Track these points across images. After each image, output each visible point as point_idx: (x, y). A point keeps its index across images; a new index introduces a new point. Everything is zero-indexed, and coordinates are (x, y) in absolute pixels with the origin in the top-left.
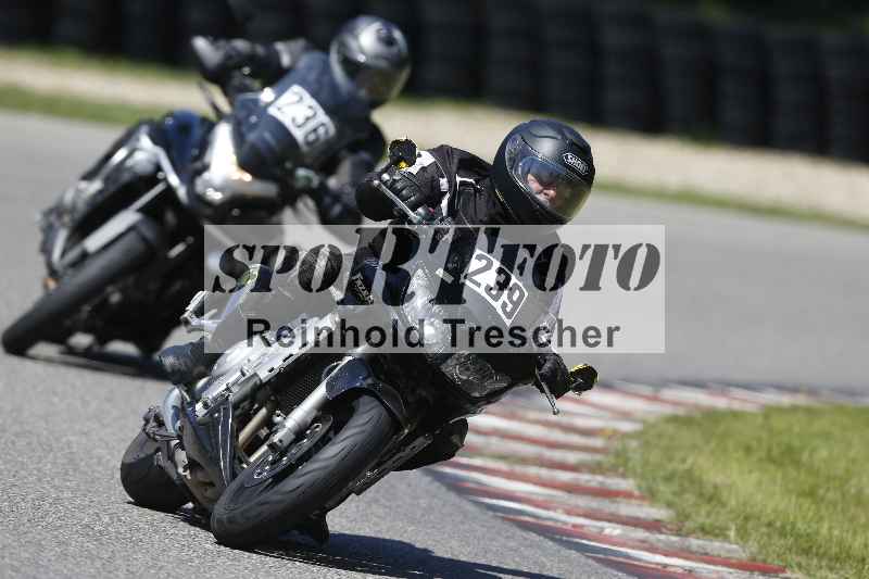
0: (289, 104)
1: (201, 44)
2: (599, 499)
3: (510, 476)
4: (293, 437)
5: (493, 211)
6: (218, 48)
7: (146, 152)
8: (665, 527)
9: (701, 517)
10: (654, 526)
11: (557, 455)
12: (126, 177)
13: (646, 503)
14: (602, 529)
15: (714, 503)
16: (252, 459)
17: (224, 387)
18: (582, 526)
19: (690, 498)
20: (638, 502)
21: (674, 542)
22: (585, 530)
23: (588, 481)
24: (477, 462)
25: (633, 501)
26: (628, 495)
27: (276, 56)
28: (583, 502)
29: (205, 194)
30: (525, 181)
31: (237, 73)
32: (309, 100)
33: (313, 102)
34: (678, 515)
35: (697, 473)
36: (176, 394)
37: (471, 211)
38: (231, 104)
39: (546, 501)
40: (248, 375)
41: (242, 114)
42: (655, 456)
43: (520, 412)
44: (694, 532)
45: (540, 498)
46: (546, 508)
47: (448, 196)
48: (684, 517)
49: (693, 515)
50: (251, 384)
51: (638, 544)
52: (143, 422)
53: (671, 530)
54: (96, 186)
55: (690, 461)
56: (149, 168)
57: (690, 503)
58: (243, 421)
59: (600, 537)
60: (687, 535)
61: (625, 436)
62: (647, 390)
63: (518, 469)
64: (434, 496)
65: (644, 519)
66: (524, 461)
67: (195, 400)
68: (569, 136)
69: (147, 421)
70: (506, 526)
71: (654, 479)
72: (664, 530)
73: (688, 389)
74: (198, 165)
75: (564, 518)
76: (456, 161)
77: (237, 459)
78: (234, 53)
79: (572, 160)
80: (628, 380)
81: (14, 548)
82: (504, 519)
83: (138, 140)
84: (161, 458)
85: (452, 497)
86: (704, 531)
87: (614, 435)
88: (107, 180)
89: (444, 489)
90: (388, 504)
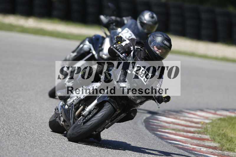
0: (124, 33)
1: (102, 17)
2: (200, 141)
3: (175, 134)
4: (88, 113)
5: (145, 55)
6: (107, 19)
7: (87, 45)
8: (217, 148)
9: (227, 146)
10: (215, 148)
11: (189, 129)
12: (82, 52)
13: (213, 142)
14: (201, 149)
15: (231, 142)
16: (79, 119)
17: (72, 100)
18: (195, 148)
19: (224, 141)
20: (210, 142)
21: (220, 153)
22: (196, 149)
23: (197, 136)
24: (167, 131)
25: (209, 141)
26: (208, 140)
27: (123, 21)
28: (195, 142)
29: (102, 56)
30: (153, 47)
31: (111, 25)
32: (130, 32)
33: (131, 32)
34: (221, 145)
35: (226, 134)
36: (61, 103)
37: (139, 55)
38: (110, 33)
39: (185, 141)
40: (79, 97)
41: (112, 36)
42: (215, 129)
43: (178, 117)
44: (225, 150)
45: (184, 140)
46: (186, 143)
47: (133, 51)
48: (223, 146)
49: (225, 146)
50: (79, 99)
51: (210, 153)
52: (55, 110)
53: (219, 149)
54: (75, 54)
55: (224, 131)
56: (88, 49)
57: (225, 142)
58: (77, 109)
59: (200, 151)
60: (224, 150)
61: (207, 124)
62: (213, 112)
63: (178, 133)
64: (155, 140)
65: (212, 146)
66: (179, 130)
67: (66, 104)
68: (165, 36)
69: (56, 110)
70: (175, 148)
71: (215, 136)
72: (217, 149)
73: (225, 111)
74: (100, 49)
75: (190, 146)
76: (135, 42)
77: (75, 119)
78: (111, 20)
79: (166, 42)
80: (208, 109)
81: (41, 154)
82: (174, 146)
83: (85, 42)
84: (58, 119)
85: (160, 140)
86: (228, 150)
87: (204, 123)
88: (78, 53)
89: (158, 138)
90: (142, 142)
